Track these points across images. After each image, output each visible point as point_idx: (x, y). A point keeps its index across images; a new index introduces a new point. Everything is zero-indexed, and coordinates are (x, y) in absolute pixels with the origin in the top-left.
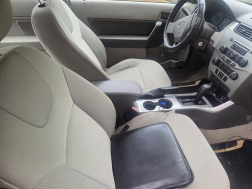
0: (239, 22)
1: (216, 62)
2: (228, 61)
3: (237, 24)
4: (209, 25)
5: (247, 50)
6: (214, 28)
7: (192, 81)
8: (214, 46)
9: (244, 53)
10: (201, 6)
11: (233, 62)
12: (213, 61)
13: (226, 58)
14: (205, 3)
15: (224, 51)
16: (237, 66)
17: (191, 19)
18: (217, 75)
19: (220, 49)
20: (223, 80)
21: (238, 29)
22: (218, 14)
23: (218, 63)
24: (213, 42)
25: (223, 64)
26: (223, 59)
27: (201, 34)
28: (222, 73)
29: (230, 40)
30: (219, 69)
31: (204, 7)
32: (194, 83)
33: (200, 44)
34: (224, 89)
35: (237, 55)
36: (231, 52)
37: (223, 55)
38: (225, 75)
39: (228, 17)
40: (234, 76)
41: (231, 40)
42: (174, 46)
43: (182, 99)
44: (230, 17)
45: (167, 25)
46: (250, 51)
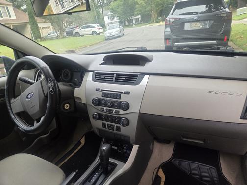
0: (93, 71)
1: (97, 117)
2: (109, 111)
3: (91, 74)
4: (64, 85)
5: (120, 93)
6: (71, 85)
7: (76, 143)
8: (84, 101)
9: (119, 96)
10: (45, 69)
11: (114, 110)
12: (94, 118)
13: (105, 108)
14: (46, 65)
15: (98, 102)
16: (121, 111)
17: (40, 86)
18: (107, 129)
19: (93, 103)
20: (116, 130)
21: (96, 78)
22: (63, 71)
23: (100, 117)
24: (80, 99)
25: (106, 115)
26: (102, 110)
27: (62, 96)
28: (111, 125)
29: (96, 90)
30: (104, 122)
31: (48, 68)
32: (80, 143)
33: (67, 106)
34: (123, 138)
35: (114, 102)
36: (106, 100)
37: (100, 107)
38: (115, 125)
39: (76, 70)
40: (125, 122)
41: (98, 90)
42: (36, 125)
43: (89, 181)
44: (77, 70)
45: (10, 104)
46: (123, 93)
